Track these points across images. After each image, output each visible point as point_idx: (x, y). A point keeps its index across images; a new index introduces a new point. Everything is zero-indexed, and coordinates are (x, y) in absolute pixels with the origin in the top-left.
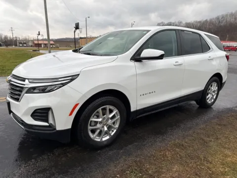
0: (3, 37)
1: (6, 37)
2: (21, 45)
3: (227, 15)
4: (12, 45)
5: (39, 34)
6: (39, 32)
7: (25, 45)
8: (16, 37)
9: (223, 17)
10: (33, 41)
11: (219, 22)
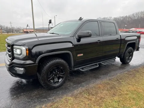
0: (5, 27)
1: (7, 28)
2: (16, 32)
3: (139, 13)
4: (11, 32)
5: (28, 26)
6: (28, 25)
7: (18, 32)
8: (13, 28)
9: (136, 14)
10: (23, 30)
11: (134, 17)
